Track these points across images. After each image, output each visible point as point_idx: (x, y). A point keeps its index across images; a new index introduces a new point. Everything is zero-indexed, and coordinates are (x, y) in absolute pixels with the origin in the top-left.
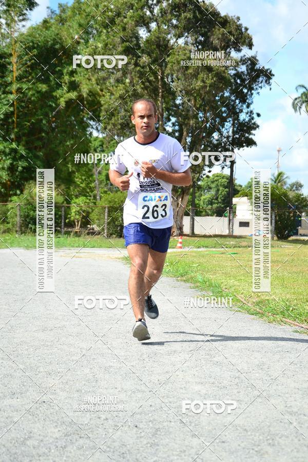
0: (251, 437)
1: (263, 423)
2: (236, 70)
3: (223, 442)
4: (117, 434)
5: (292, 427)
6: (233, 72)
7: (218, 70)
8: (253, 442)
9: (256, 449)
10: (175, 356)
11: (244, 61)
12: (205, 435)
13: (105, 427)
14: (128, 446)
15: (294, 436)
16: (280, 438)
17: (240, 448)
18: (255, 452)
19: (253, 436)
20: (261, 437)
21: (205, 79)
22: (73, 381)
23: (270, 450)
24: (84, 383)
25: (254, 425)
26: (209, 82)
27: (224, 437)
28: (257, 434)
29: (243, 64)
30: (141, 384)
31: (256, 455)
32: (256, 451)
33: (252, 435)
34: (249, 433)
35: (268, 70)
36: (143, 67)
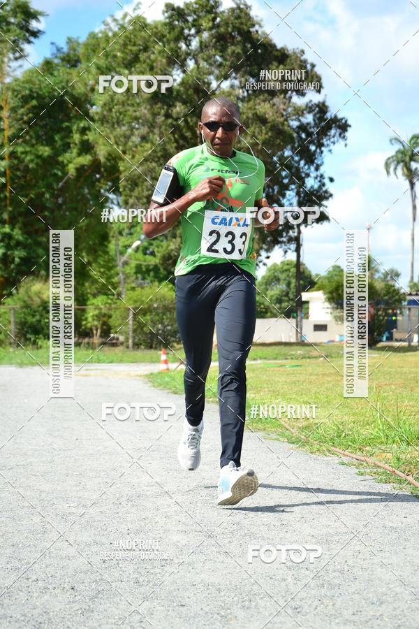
0: (221, 599)
1: (246, 581)
2: (300, 121)
3: (182, 606)
4: (43, 599)
5: (283, 584)
6: (295, 124)
7: (274, 121)
8: (223, 605)
9: (223, 614)
10: (164, 498)
11: (310, 108)
12: (163, 597)
13: (30, 590)
14: (52, 613)
15: (282, 595)
16: (261, 598)
17: (201, 613)
18: (219, 617)
19: (225, 598)
20: (236, 599)
21: (256, 134)
22: (13, 532)
23: (241, 614)
24: (26, 535)
25: (233, 583)
26: (262, 137)
27: (187, 599)
28: (232, 595)
29: (309, 112)
30: (103, 535)
31: (220, 622)
32: (222, 616)
33: (225, 596)
34: (222, 594)
35: (342, 119)
36: (176, 120)
